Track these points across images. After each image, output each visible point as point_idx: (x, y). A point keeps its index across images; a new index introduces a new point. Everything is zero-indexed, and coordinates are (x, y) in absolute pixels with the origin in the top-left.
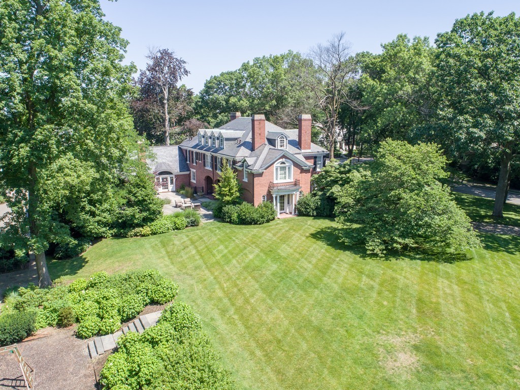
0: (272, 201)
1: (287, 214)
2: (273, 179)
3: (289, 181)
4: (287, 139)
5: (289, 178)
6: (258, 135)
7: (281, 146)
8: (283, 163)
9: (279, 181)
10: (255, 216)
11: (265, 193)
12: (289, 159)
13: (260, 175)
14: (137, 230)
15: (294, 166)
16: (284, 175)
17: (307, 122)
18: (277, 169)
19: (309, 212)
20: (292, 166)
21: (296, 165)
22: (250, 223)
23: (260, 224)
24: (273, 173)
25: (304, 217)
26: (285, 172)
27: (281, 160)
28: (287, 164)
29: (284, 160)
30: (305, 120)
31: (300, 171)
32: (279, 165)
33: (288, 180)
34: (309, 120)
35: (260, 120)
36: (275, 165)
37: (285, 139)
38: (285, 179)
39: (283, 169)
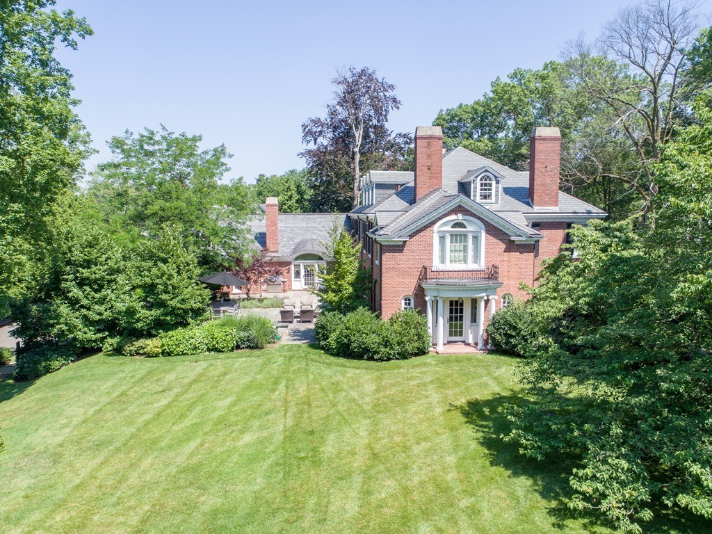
0: (423, 312)
1: (469, 345)
2: (431, 260)
3: (475, 267)
4: (498, 182)
5: (475, 262)
6: (425, 169)
7: (485, 197)
8: (458, 225)
9: (449, 266)
10: (372, 340)
11: (410, 290)
12: (475, 216)
13: (399, 248)
14: (141, 342)
15: (488, 232)
16: (462, 254)
17: (549, 144)
18: (442, 238)
19: (515, 346)
20: (483, 234)
21: (494, 231)
22: (359, 356)
23: (381, 360)
24: (431, 245)
25: (502, 358)
26: (465, 247)
27: (453, 217)
28: (470, 228)
29: (460, 217)
30: (544, 139)
31: (504, 246)
32: (448, 228)
33: (471, 266)
34: (555, 139)
35: (431, 137)
36: (436, 227)
37: (494, 183)
38: (465, 262)
39: (459, 238)
